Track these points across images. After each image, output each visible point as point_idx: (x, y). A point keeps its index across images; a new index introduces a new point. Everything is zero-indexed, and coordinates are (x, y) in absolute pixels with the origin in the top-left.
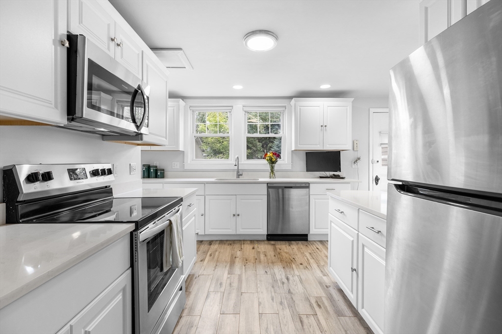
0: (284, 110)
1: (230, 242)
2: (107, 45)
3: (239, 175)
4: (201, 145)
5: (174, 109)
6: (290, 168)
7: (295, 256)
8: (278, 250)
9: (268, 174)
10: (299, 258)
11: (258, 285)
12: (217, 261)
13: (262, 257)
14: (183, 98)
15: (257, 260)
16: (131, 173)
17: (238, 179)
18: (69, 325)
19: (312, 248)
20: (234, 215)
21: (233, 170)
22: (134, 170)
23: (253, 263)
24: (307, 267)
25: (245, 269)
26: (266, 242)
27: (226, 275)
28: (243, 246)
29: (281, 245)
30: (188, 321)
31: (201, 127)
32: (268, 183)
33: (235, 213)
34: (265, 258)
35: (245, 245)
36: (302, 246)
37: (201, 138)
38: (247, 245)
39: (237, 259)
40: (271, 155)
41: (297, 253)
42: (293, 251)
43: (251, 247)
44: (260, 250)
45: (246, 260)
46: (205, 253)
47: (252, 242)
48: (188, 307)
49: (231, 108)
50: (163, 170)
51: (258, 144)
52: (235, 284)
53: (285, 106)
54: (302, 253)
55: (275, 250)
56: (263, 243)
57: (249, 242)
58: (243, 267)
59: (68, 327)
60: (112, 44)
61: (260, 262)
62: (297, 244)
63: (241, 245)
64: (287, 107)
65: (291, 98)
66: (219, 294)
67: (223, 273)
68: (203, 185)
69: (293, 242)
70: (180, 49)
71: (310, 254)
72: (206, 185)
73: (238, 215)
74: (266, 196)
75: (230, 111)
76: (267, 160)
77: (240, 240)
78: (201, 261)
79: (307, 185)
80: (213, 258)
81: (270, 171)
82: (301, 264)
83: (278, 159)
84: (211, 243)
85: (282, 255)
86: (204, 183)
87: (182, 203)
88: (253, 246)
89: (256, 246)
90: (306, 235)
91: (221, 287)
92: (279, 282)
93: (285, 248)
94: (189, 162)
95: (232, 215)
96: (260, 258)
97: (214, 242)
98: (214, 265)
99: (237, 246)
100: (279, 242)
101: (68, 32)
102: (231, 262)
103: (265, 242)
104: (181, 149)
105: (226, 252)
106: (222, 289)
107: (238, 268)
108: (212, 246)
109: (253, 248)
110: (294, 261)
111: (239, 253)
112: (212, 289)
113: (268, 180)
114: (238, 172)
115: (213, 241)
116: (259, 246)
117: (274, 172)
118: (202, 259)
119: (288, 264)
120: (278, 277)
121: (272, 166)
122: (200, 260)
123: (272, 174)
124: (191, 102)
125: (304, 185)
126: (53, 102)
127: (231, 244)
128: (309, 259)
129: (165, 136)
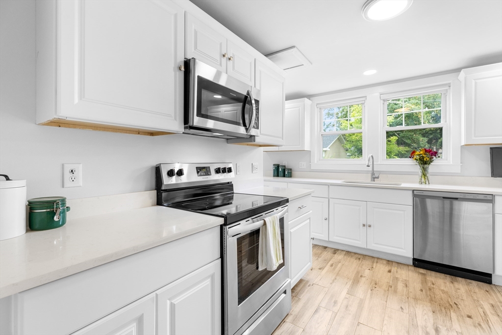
0: (447, 90)
1: (359, 257)
2: (219, 61)
3: (374, 178)
4: (343, 143)
5: (299, 109)
6: (458, 170)
7: (459, 300)
8: (430, 284)
9: (418, 178)
10: (467, 305)
11: (385, 322)
12: (338, 274)
13: (400, 286)
14: (309, 97)
15: (391, 288)
16: (253, 172)
17: (374, 182)
18: (155, 293)
19: (498, 298)
20: (364, 225)
21: (367, 172)
22: (256, 170)
23: (385, 291)
24: (480, 325)
25: (372, 294)
26: (413, 268)
27: (344, 293)
28: (375, 264)
29: (436, 277)
30: (290, 330)
31: (343, 124)
32: (413, 191)
33: (365, 223)
34: (405, 289)
35: (378, 265)
36: (477, 290)
37: (344, 135)
38: (382, 266)
39: (363, 278)
40: (421, 153)
41: (465, 298)
42: (456, 291)
43: (387, 268)
44: (399, 276)
45: (376, 284)
46: (326, 261)
47: (389, 262)
48: (294, 313)
49: (364, 99)
50: (291, 170)
51: (421, 139)
52: (353, 309)
53: (450, 84)
54: (474, 300)
55: (424, 282)
56: (406, 267)
57: (385, 262)
58: (370, 291)
59: (154, 294)
60: (224, 60)
61: (395, 291)
62: (468, 284)
63: (373, 262)
64: (451, 85)
65: (458, 70)
66: (330, 313)
67: (341, 290)
68: (327, 186)
69: (460, 279)
70: (293, 47)
71: (493, 306)
72: (330, 187)
73: (370, 226)
74: (412, 207)
75: (363, 102)
76: (416, 160)
77: (373, 257)
78: (320, 269)
79: (489, 198)
80: (334, 269)
81: (420, 174)
82: (469, 317)
83: (434, 158)
84: (335, 251)
85: (434, 294)
86: (329, 185)
87: (287, 204)
88: (390, 268)
89: (394, 269)
90: (490, 276)
91: (334, 306)
92: (420, 329)
93: (443, 284)
94: (315, 162)
95: (361, 225)
96: (396, 287)
97: (340, 251)
98: (333, 278)
99: (367, 263)
100: (433, 273)
101: (185, 58)
102: (354, 280)
103: (410, 267)
104: (307, 148)
105: (351, 266)
106: (336, 309)
107: (362, 290)
108: (336, 255)
109: (390, 271)
110: (456, 309)
111: (367, 272)
112: (323, 305)
113: (417, 186)
114: (373, 174)
115: (338, 250)
116: (399, 270)
117: (428, 175)
118: (321, 266)
119: (443, 309)
120: (420, 321)
121: (423, 168)
122: (319, 267)
123: (423, 179)
124: (317, 100)
125: (481, 197)
126: (173, 115)
127: (359, 259)
128: (488, 313)
129: (281, 136)
